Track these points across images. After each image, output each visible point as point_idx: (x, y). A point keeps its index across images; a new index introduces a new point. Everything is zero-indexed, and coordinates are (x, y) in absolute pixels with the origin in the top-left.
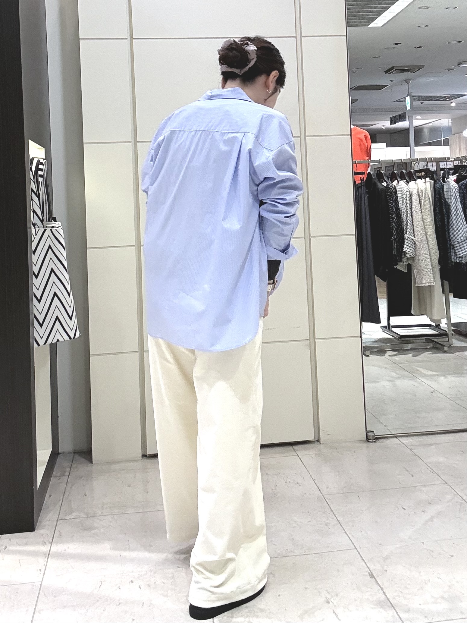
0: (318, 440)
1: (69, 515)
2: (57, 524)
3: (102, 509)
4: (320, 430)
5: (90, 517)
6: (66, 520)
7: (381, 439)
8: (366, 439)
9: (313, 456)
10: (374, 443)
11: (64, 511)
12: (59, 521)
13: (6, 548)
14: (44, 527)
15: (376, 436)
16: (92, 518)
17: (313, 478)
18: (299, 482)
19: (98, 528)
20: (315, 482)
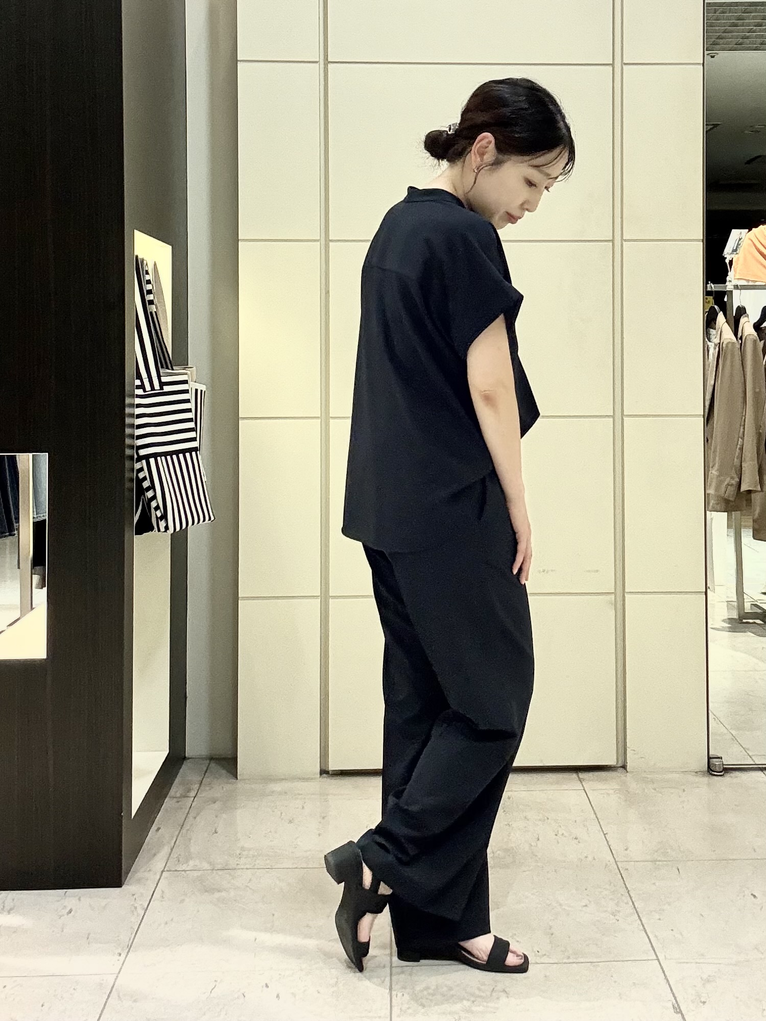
0: (624, 765)
1: (182, 864)
2: (159, 879)
3: (240, 858)
4: (627, 748)
5: (218, 870)
6: (175, 872)
7: (734, 772)
8: (707, 769)
9: (611, 792)
10: (720, 777)
11: (175, 857)
12: (163, 874)
13: (70, 912)
14: (139, 881)
15: (725, 766)
16: (220, 873)
17: (603, 831)
18: (578, 836)
19: (226, 889)
20: (606, 838)
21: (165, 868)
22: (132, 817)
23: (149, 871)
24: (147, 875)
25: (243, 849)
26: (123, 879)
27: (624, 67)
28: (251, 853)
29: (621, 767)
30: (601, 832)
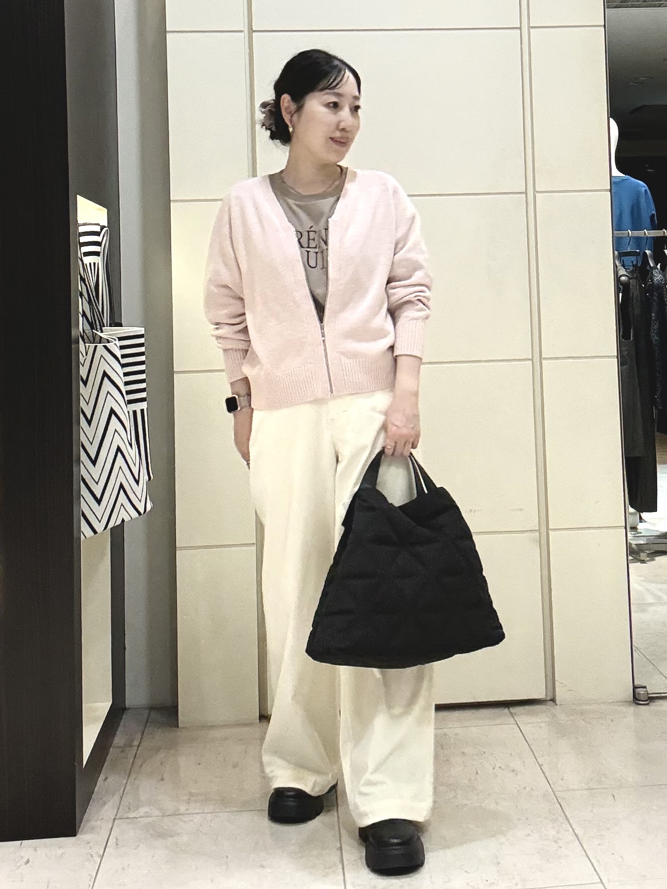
0: (554, 698)
1: (133, 812)
2: (112, 827)
3: (188, 803)
4: (556, 682)
5: (167, 816)
6: (128, 820)
7: (659, 700)
8: (632, 698)
9: (543, 725)
10: (647, 706)
11: (127, 804)
12: (116, 821)
13: (28, 862)
14: (92, 830)
15: (650, 695)
16: (171, 818)
17: (538, 763)
18: (515, 768)
19: (178, 834)
20: (541, 769)
21: (116, 815)
22: (84, 767)
23: (102, 819)
24: (99, 822)
25: (191, 794)
26: (77, 828)
28: (199, 797)
29: (550, 700)
30: (537, 765)
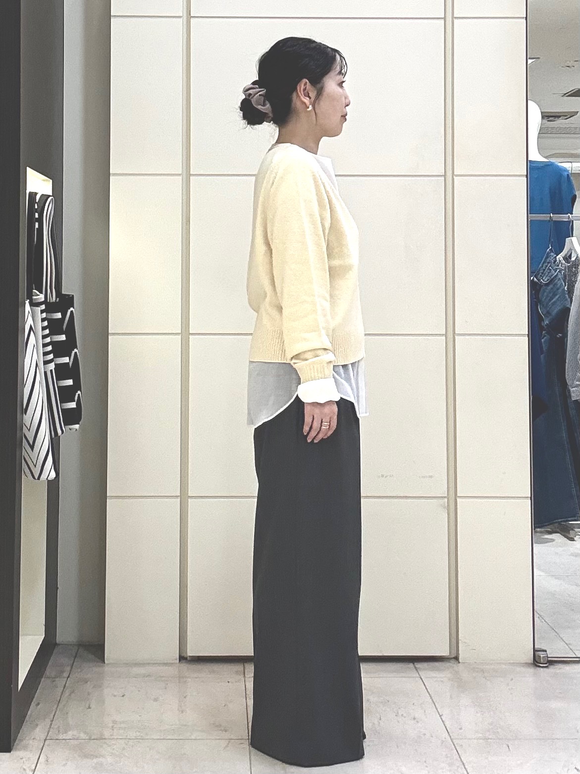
0: (456, 656)
1: (62, 734)
2: (43, 746)
3: (113, 730)
4: (460, 641)
5: (94, 739)
6: (58, 741)
7: (557, 664)
8: (532, 660)
9: (445, 679)
10: (545, 669)
11: (57, 726)
12: (47, 742)
14: (25, 748)
15: (549, 659)
16: (97, 741)
17: (439, 713)
18: (416, 716)
19: (103, 756)
20: (441, 719)
21: (47, 736)
22: (19, 691)
23: (34, 739)
24: (31, 742)
25: (114, 722)
26: (12, 744)
27: (455, 21)
28: (122, 725)
29: (454, 658)
30: (437, 714)
